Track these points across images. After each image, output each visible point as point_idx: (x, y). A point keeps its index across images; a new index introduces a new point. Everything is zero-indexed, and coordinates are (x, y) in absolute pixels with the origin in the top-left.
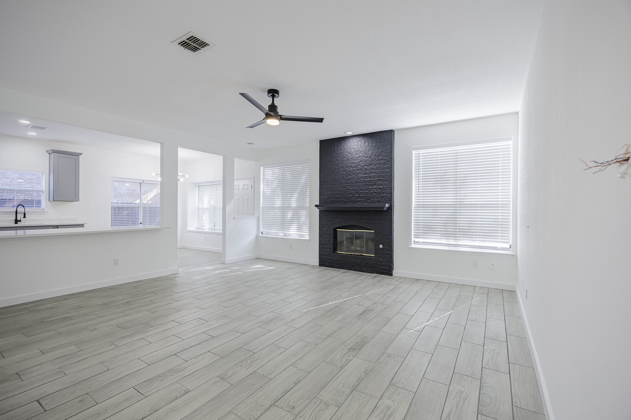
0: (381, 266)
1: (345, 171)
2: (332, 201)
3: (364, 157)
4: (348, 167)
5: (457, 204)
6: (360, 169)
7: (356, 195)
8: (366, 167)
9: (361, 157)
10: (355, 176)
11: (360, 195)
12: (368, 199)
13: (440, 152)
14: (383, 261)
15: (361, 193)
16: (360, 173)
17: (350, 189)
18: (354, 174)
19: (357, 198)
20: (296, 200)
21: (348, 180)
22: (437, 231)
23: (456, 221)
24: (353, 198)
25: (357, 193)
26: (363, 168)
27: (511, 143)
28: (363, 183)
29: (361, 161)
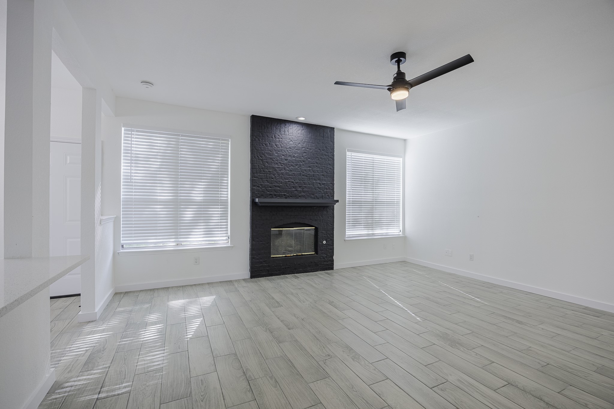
0: (324, 262)
1: (286, 160)
2: (271, 194)
3: (308, 148)
4: (291, 156)
5: (373, 201)
6: (303, 161)
7: (299, 189)
8: (309, 160)
9: (304, 148)
10: (299, 167)
11: (303, 189)
12: (312, 194)
13: (364, 157)
14: (326, 257)
15: (305, 187)
16: (303, 165)
17: (293, 182)
18: (297, 165)
19: (300, 192)
20: (203, 191)
21: (291, 171)
23: (373, 214)
24: (296, 192)
25: (300, 187)
26: (307, 160)
27: (401, 159)
28: (306, 176)
29: (305, 152)
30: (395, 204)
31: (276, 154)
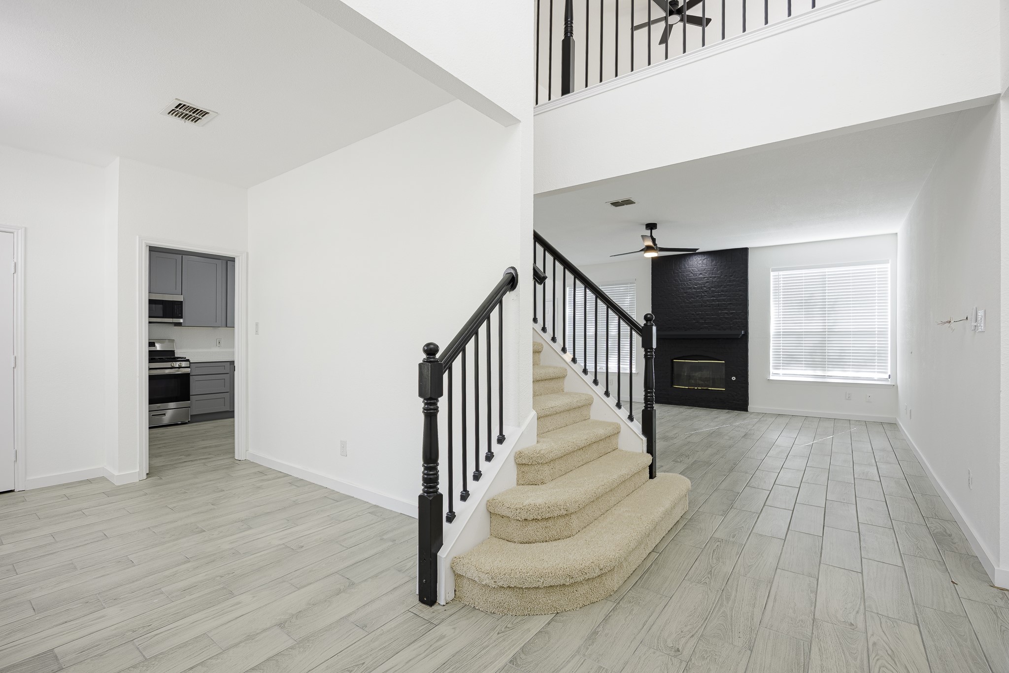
0: (733, 400)
1: (686, 293)
3: (711, 277)
4: (690, 288)
5: (825, 332)
6: (706, 291)
7: (701, 321)
8: (713, 289)
10: (700, 299)
11: (706, 320)
12: (717, 325)
14: (735, 395)
15: (708, 318)
16: (705, 295)
17: (693, 314)
18: (697, 296)
19: (702, 323)
21: (691, 303)
22: (802, 361)
23: (825, 349)
24: (697, 324)
25: (702, 318)
26: (710, 289)
27: (889, 266)
28: (709, 307)
29: (707, 282)
30: (875, 334)
31: (675, 289)
